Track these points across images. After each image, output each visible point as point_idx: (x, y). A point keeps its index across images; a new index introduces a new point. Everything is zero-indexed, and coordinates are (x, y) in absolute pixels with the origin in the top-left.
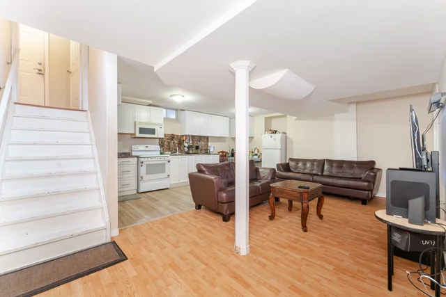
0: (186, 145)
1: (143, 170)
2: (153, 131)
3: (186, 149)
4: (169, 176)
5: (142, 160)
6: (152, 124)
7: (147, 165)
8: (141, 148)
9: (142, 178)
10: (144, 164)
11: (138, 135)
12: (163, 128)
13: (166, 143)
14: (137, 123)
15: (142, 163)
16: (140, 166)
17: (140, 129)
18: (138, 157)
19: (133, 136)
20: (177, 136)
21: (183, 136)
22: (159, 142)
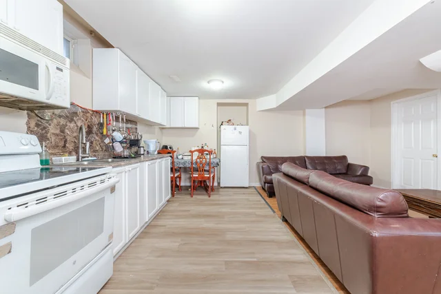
0: (118, 136)
3: (119, 148)
13: (53, 130)
20: (85, 111)
21: (97, 112)
22: (28, 123)
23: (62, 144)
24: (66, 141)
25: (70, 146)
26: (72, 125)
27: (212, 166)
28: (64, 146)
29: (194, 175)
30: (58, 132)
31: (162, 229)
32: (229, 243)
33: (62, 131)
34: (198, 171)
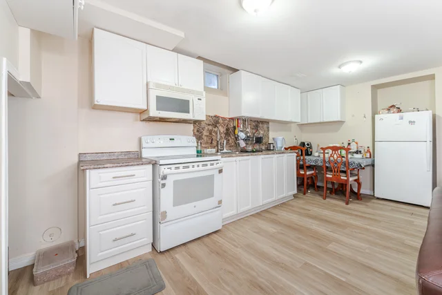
0: (242, 135)
1: (167, 196)
2: (183, 106)
3: (243, 144)
4: (220, 202)
5: (164, 170)
6: (183, 91)
7: (176, 182)
8: (163, 141)
9: (164, 214)
10: (169, 182)
11: (154, 112)
12: (204, 100)
13: (205, 133)
14: (151, 86)
15: (164, 178)
16: (158, 186)
17: (159, 99)
18: (154, 164)
19: (145, 116)
20: (224, 119)
21: (232, 119)
22: (193, 130)
23: (210, 141)
24: (212, 140)
25: (215, 143)
26: (216, 129)
27: (351, 167)
28: (211, 143)
29: (328, 176)
30: (208, 134)
31: (273, 217)
32: (326, 252)
33: (210, 134)
34: (331, 171)
